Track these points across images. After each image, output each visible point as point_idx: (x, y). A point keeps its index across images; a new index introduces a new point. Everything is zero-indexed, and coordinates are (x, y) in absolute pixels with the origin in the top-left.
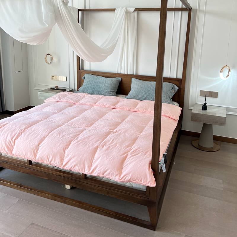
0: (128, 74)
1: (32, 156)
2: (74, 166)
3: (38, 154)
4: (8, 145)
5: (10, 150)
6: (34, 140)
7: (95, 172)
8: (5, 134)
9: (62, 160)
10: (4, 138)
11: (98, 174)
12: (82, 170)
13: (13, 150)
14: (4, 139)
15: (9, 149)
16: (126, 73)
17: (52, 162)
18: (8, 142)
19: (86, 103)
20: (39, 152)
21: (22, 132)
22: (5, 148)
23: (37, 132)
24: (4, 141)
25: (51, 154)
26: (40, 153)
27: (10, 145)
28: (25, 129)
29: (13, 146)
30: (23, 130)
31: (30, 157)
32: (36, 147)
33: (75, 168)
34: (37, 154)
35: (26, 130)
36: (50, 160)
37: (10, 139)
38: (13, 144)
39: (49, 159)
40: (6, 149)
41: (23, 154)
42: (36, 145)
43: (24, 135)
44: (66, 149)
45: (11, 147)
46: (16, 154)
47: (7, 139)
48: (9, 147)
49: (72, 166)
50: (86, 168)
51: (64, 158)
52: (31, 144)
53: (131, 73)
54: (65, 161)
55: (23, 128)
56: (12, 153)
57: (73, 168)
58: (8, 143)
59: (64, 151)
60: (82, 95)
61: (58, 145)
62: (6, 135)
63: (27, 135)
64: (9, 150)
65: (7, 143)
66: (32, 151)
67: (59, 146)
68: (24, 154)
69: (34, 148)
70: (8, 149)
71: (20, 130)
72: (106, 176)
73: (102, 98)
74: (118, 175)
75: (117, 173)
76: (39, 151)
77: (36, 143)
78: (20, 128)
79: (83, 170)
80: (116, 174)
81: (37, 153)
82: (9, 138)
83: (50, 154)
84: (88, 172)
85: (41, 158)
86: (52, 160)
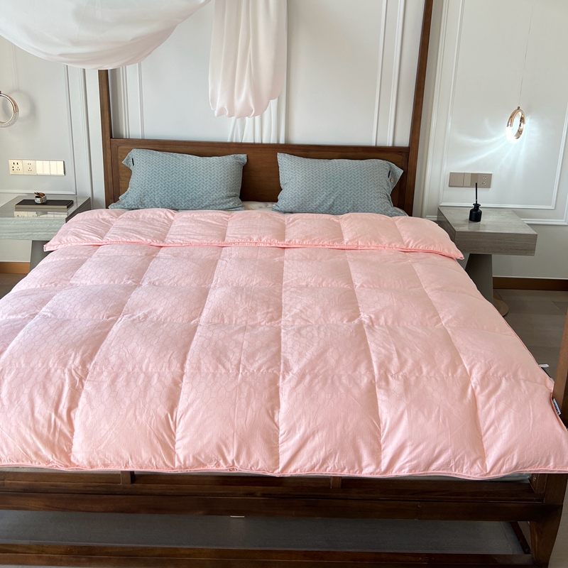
0: (264, 142)
1: (160, 456)
2: (325, 461)
3: (176, 447)
4: (48, 438)
5: (62, 451)
6: (148, 400)
7: (397, 466)
8: (18, 398)
9: (273, 450)
10: (21, 413)
11: (410, 471)
12: (353, 467)
13: (70, 449)
14: (27, 418)
15: (56, 449)
16: (258, 141)
17: (238, 462)
18: (46, 425)
19: (196, 241)
20: (182, 438)
21: (81, 380)
22: (39, 449)
23: (137, 370)
24: (27, 425)
25: (231, 439)
26: (186, 441)
27: (57, 434)
28: (84, 364)
29: (69, 435)
30: (82, 371)
31: (150, 461)
32: (165, 423)
33: (325, 466)
34: (174, 447)
35: (90, 367)
36: (230, 458)
37: (49, 411)
38: (66, 430)
39: (226, 454)
40: (45, 452)
41: (122, 458)
42: (163, 417)
43: (98, 388)
44: (276, 412)
45: (63, 441)
46: (90, 463)
47: (37, 414)
48: (54, 444)
49: (315, 460)
50: (366, 459)
51: (278, 441)
52: (144, 416)
53: (273, 141)
54: (284, 452)
55: (75, 362)
56: (70, 461)
57: (320, 467)
58: (49, 430)
59: (272, 418)
60: (160, 216)
61: (243, 401)
62: (25, 399)
63: (110, 386)
64: (57, 454)
65: (45, 431)
66: (155, 441)
67: (248, 404)
68: (126, 455)
69: (158, 430)
70: (53, 451)
71: (70, 371)
72: (439, 470)
73: (228, 218)
74: (478, 463)
75: (474, 456)
76: (178, 436)
77: (162, 411)
78: (65, 365)
79: (357, 468)
80: (472, 459)
81: (174, 444)
82: (42, 410)
83: (228, 438)
84: (375, 469)
85: (194, 457)
86: (238, 458)
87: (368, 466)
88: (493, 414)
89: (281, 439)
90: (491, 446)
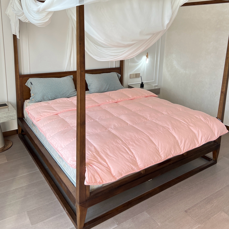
2: (190, 146)
7: (202, 142)
9: (179, 148)
17: (174, 153)
18: (130, 160)
29: (136, 161)
40: (134, 167)
47: (126, 158)
56: (139, 168)
83: (171, 148)
85: (166, 155)
87: (197, 144)
88: (212, 125)
89: (180, 144)
90: (215, 132)
